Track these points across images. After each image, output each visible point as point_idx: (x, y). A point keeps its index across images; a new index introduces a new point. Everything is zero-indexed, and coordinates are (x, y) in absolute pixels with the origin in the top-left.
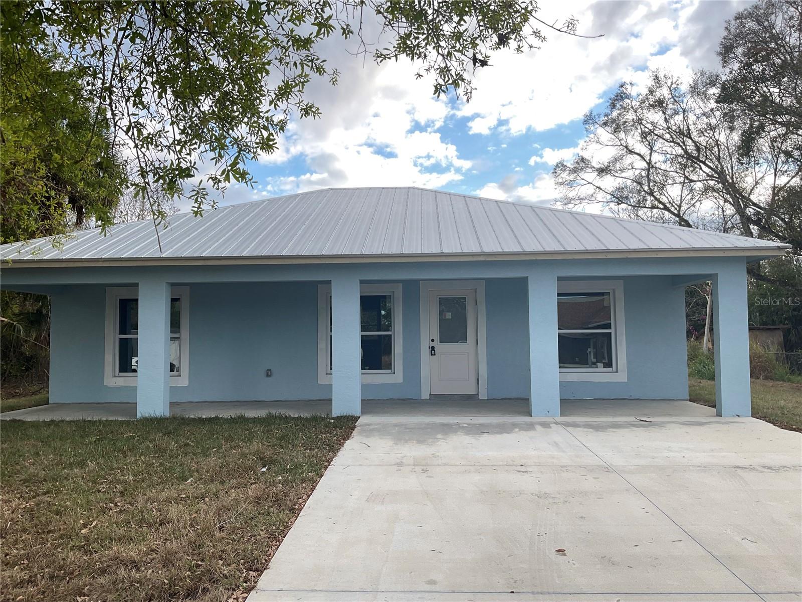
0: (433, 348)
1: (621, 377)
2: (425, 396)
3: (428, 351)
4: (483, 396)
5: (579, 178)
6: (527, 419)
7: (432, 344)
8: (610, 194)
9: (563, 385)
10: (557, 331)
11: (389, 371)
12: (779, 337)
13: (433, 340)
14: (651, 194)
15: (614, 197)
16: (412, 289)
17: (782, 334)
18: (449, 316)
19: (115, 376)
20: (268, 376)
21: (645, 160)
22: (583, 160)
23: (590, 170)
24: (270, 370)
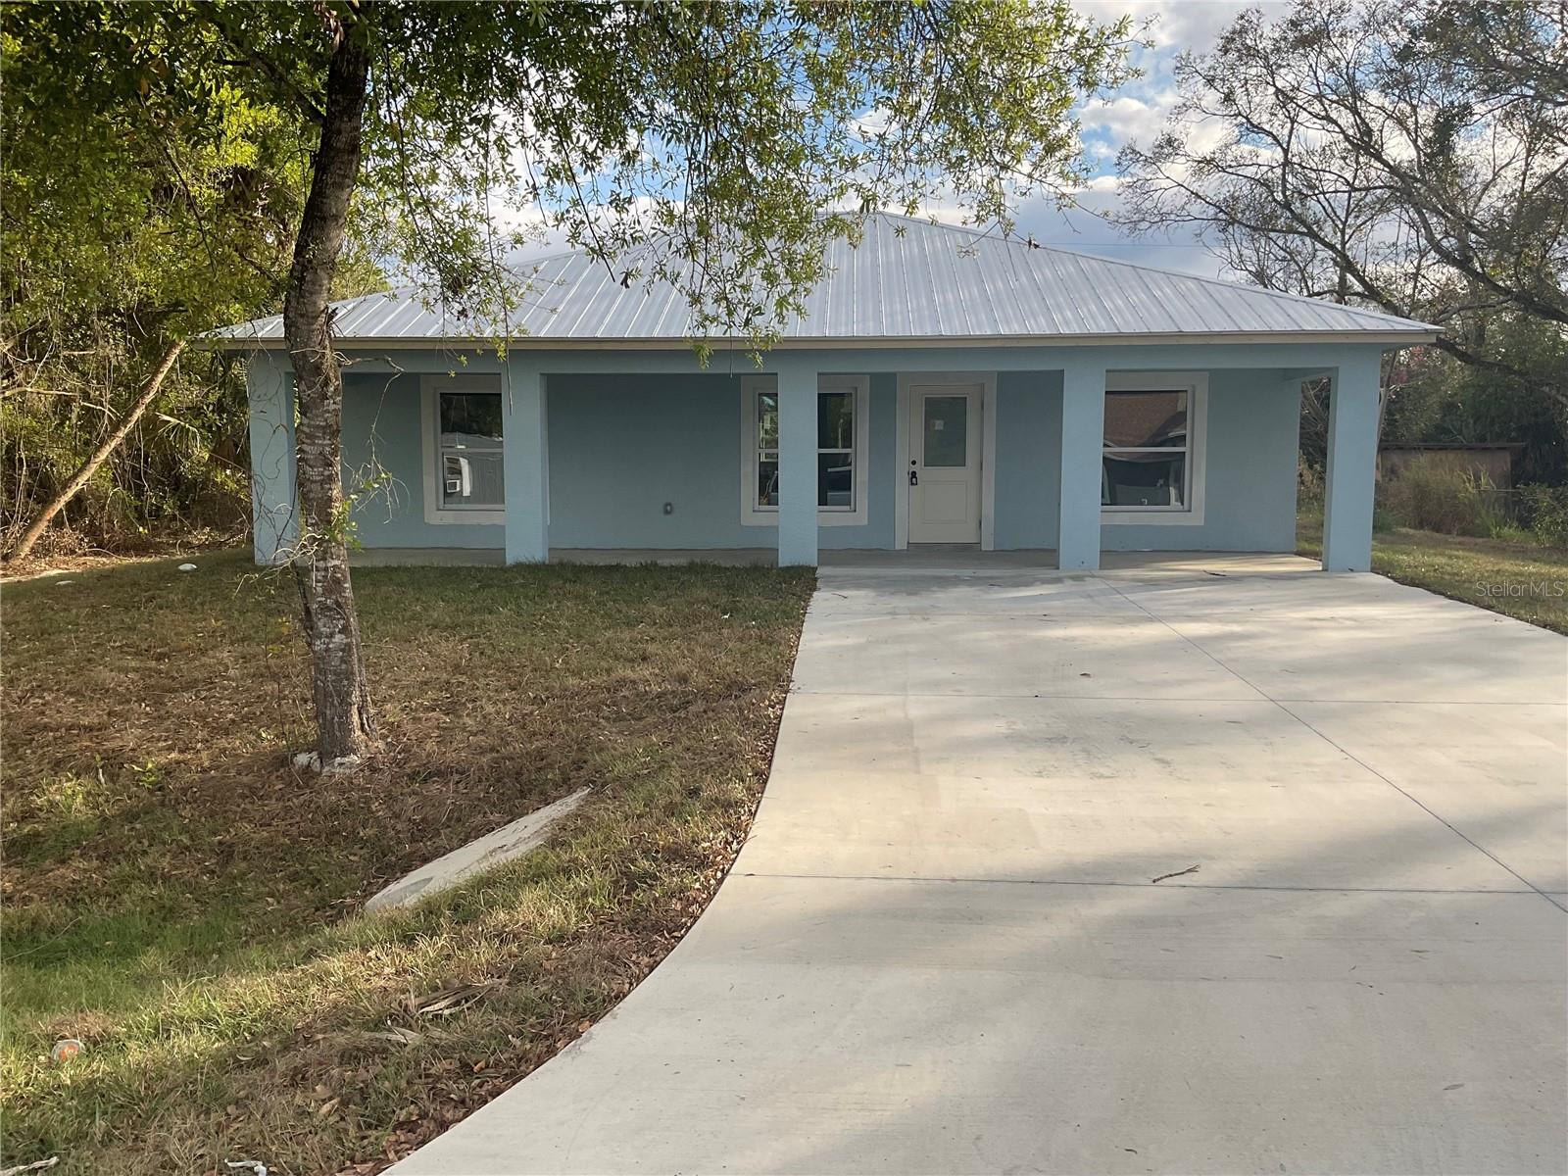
0: (914, 474)
1: (1196, 518)
2: (901, 544)
3: (907, 478)
4: (988, 545)
5: (1161, 175)
6: (1054, 573)
7: (913, 468)
8: (1215, 205)
9: (1106, 531)
10: (1102, 449)
11: (847, 508)
12: (1504, 463)
13: (914, 463)
14: (1287, 206)
15: (1221, 211)
16: (884, 386)
17: (1509, 460)
18: (939, 425)
19: (439, 510)
20: (667, 512)
21: (1281, 145)
22: (1170, 142)
23: (1183, 159)
24: (670, 504)
